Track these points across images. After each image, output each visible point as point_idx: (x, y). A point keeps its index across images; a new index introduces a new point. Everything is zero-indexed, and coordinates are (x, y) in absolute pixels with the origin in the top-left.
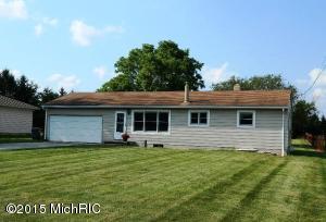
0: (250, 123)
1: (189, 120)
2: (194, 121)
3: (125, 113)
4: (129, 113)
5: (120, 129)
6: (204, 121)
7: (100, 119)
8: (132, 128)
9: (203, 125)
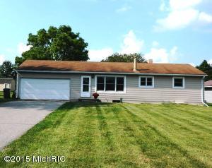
0: (181, 85)
1: (140, 83)
2: (143, 84)
3: (90, 77)
4: (93, 77)
5: (86, 89)
6: (150, 84)
7: (68, 81)
8: (96, 88)
9: (149, 87)
